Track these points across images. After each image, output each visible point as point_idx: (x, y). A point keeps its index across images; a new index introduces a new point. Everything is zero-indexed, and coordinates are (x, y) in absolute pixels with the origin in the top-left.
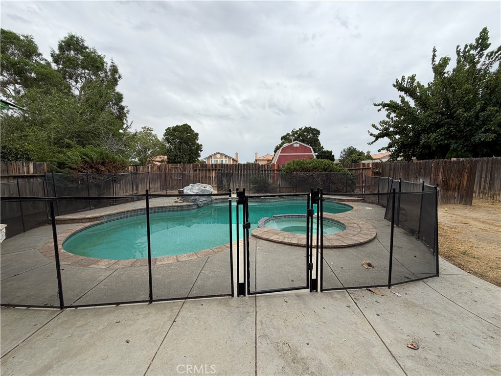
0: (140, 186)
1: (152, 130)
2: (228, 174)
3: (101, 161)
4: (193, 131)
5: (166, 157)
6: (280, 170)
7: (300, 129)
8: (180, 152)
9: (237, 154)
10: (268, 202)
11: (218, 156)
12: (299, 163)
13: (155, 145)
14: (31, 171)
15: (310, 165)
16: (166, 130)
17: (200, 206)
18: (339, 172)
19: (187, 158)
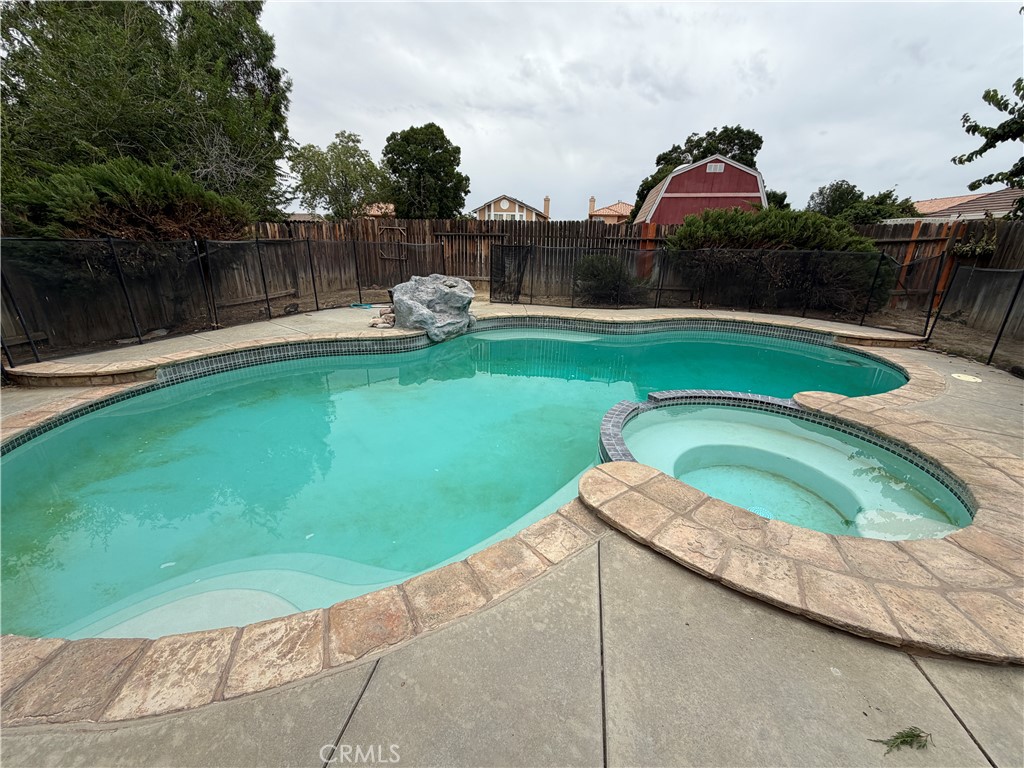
0: (301, 274)
1: (358, 141)
2: (518, 248)
3: (162, 204)
4: (449, 142)
5: (392, 207)
6: (661, 242)
7: (709, 134)
8: (419, 194)
9: (547, 200)
10: (623, 333)
11: (505, 205)
12: (721, 221)
13: (366, 178)
15: (757, 228)
16: (388, 140)
17: (436, 339)
18: (844, 249)
19: (435, 210)
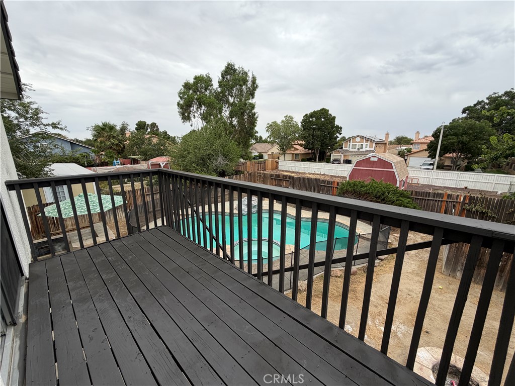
1: (293, 118)
2: (293, 184)
4: (331, 115)
11: (358, 139)
16: (304, 117)
17: (244, 214)
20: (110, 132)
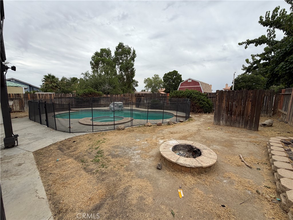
5: (164, 89)
8: (169, 86)
14: (71, 96)
16: (164, 75)
20: (53, 79)
